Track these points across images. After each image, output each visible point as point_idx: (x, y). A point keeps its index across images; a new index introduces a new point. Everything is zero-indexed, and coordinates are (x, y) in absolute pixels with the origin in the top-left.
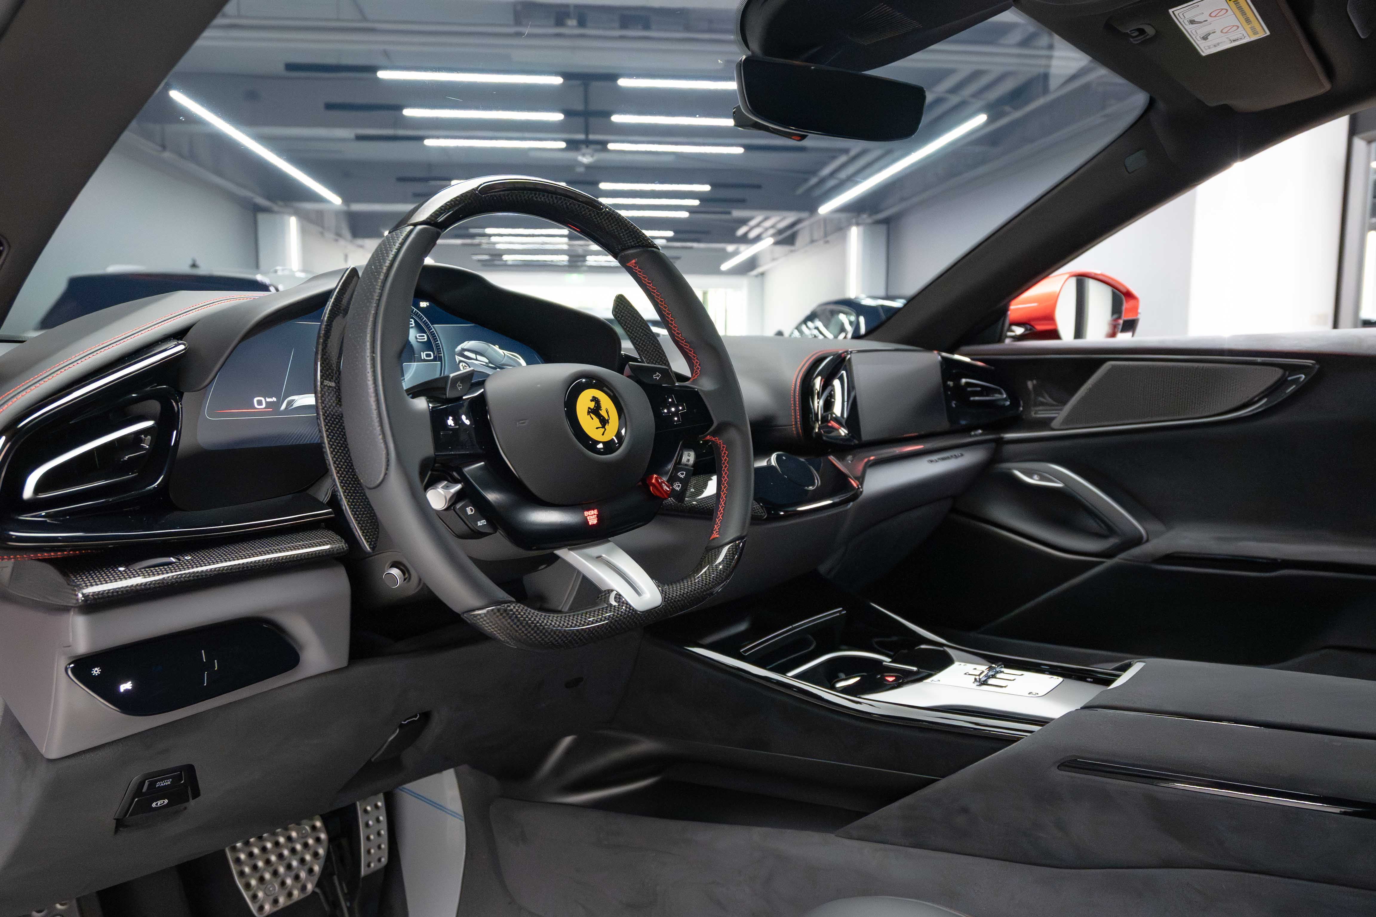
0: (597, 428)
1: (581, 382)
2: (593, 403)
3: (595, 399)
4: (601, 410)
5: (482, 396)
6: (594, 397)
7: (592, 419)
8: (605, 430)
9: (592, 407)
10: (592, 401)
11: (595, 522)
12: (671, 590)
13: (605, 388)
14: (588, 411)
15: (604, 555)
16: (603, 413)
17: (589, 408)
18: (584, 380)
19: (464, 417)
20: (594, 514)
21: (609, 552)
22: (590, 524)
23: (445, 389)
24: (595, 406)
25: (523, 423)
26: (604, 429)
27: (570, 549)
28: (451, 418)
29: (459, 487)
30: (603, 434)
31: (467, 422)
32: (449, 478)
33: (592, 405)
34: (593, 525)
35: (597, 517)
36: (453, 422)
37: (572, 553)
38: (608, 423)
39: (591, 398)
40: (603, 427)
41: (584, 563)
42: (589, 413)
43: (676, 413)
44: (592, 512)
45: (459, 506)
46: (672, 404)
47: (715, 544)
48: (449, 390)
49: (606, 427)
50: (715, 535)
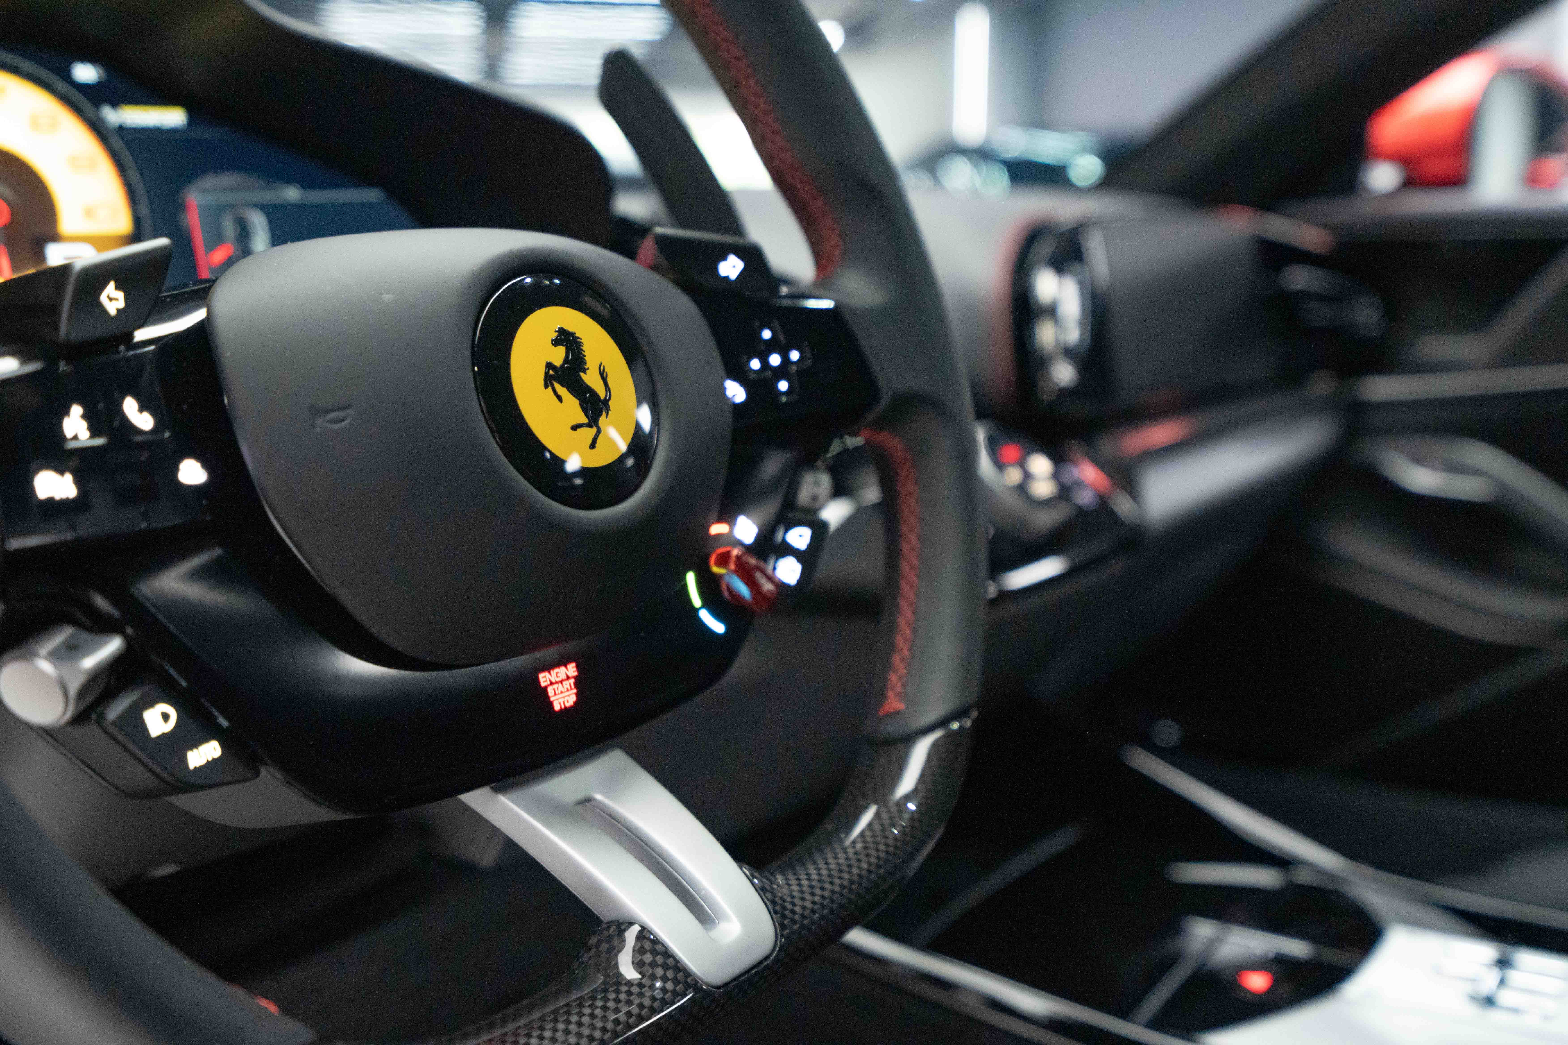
0: (575, 428)
1: (521, 286)
2: (561, 351)
3: (565, 338)
4: (584, 371)
5: (201, 330)
6: (562, 331)
7: (560, 399)
8: (599, 431)
9: (558, 361)
10: (556, 343)
11: (570, 699)
12: (795, 888)
13: (588, 300)
14: (547, 374)
15: (599, 797)
16: (591, 379)
17: (549, 366)
18: (529, 280)
19: (130, 406)
20: (568, 678)
21: (612, 784)
22: (557, 707)
23: (54, 311)
24: (566, 360)
25: (342, 420)
26: (594, 430)
27: (498, 790)
28: (77, 410)
29: (113, 646)
30: (593, 446)
31: (144, 421)
32: (78, 614)
33: (558, 356)
34: (565, 711)
35: (577, 685)
36: (84, 424)
37: (504, 800)
38: (608, 409)
39: (554, 335)
40: (593, 421)
41: (543, 835)
42: (548, 381)
43: (782, 372)
44: (561, 672)
45: (115, 710)
46: (772, 346)
47: (891, 728)
48: (71, 313)
49: (602, 420)
50: (894, 703)
